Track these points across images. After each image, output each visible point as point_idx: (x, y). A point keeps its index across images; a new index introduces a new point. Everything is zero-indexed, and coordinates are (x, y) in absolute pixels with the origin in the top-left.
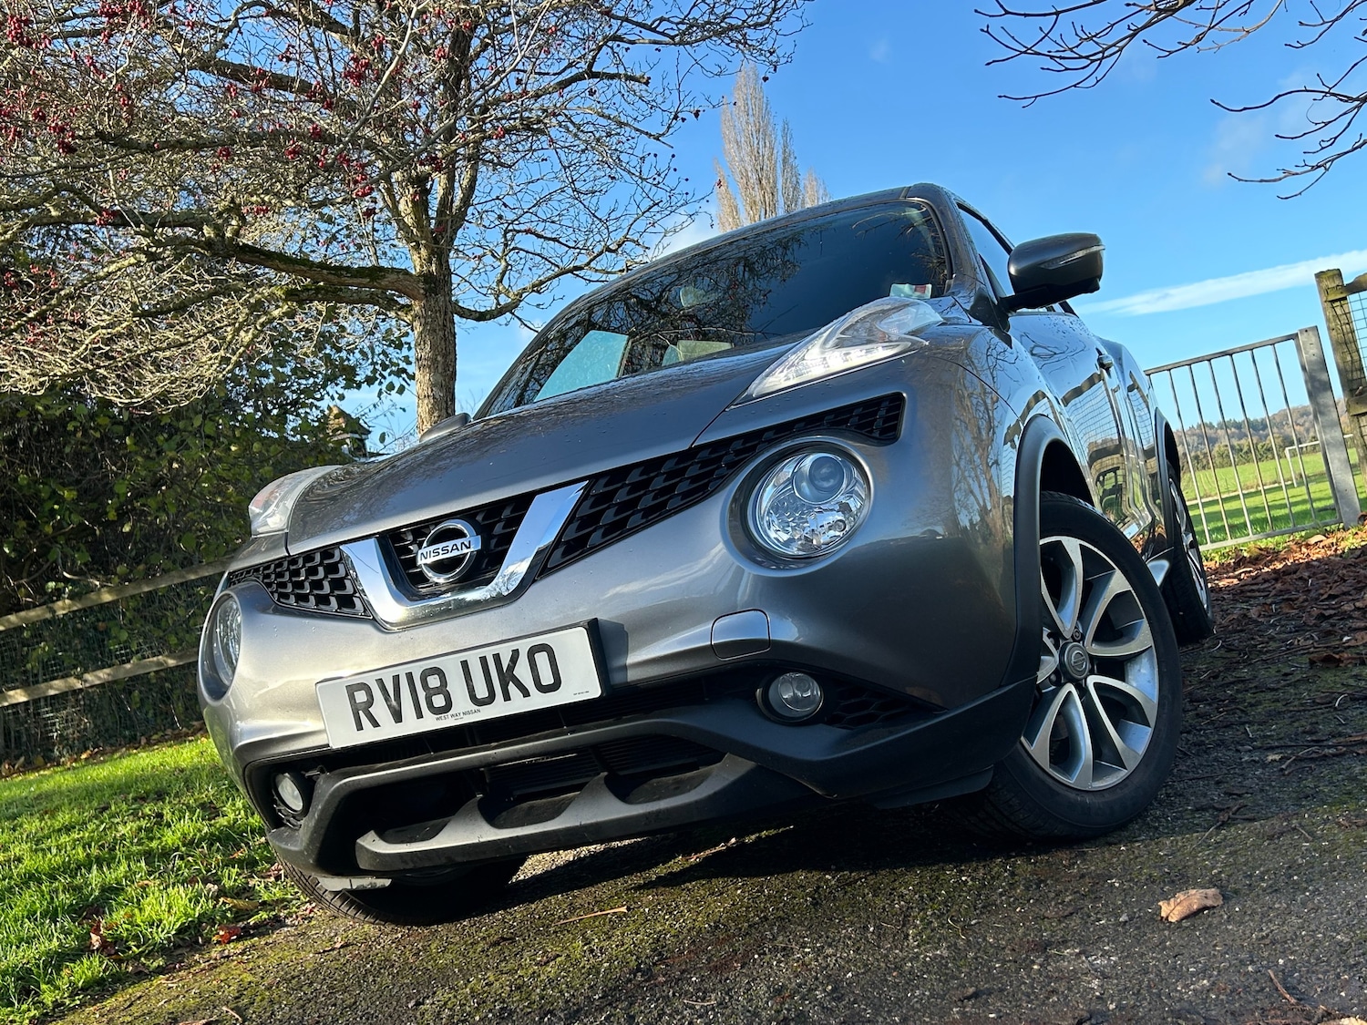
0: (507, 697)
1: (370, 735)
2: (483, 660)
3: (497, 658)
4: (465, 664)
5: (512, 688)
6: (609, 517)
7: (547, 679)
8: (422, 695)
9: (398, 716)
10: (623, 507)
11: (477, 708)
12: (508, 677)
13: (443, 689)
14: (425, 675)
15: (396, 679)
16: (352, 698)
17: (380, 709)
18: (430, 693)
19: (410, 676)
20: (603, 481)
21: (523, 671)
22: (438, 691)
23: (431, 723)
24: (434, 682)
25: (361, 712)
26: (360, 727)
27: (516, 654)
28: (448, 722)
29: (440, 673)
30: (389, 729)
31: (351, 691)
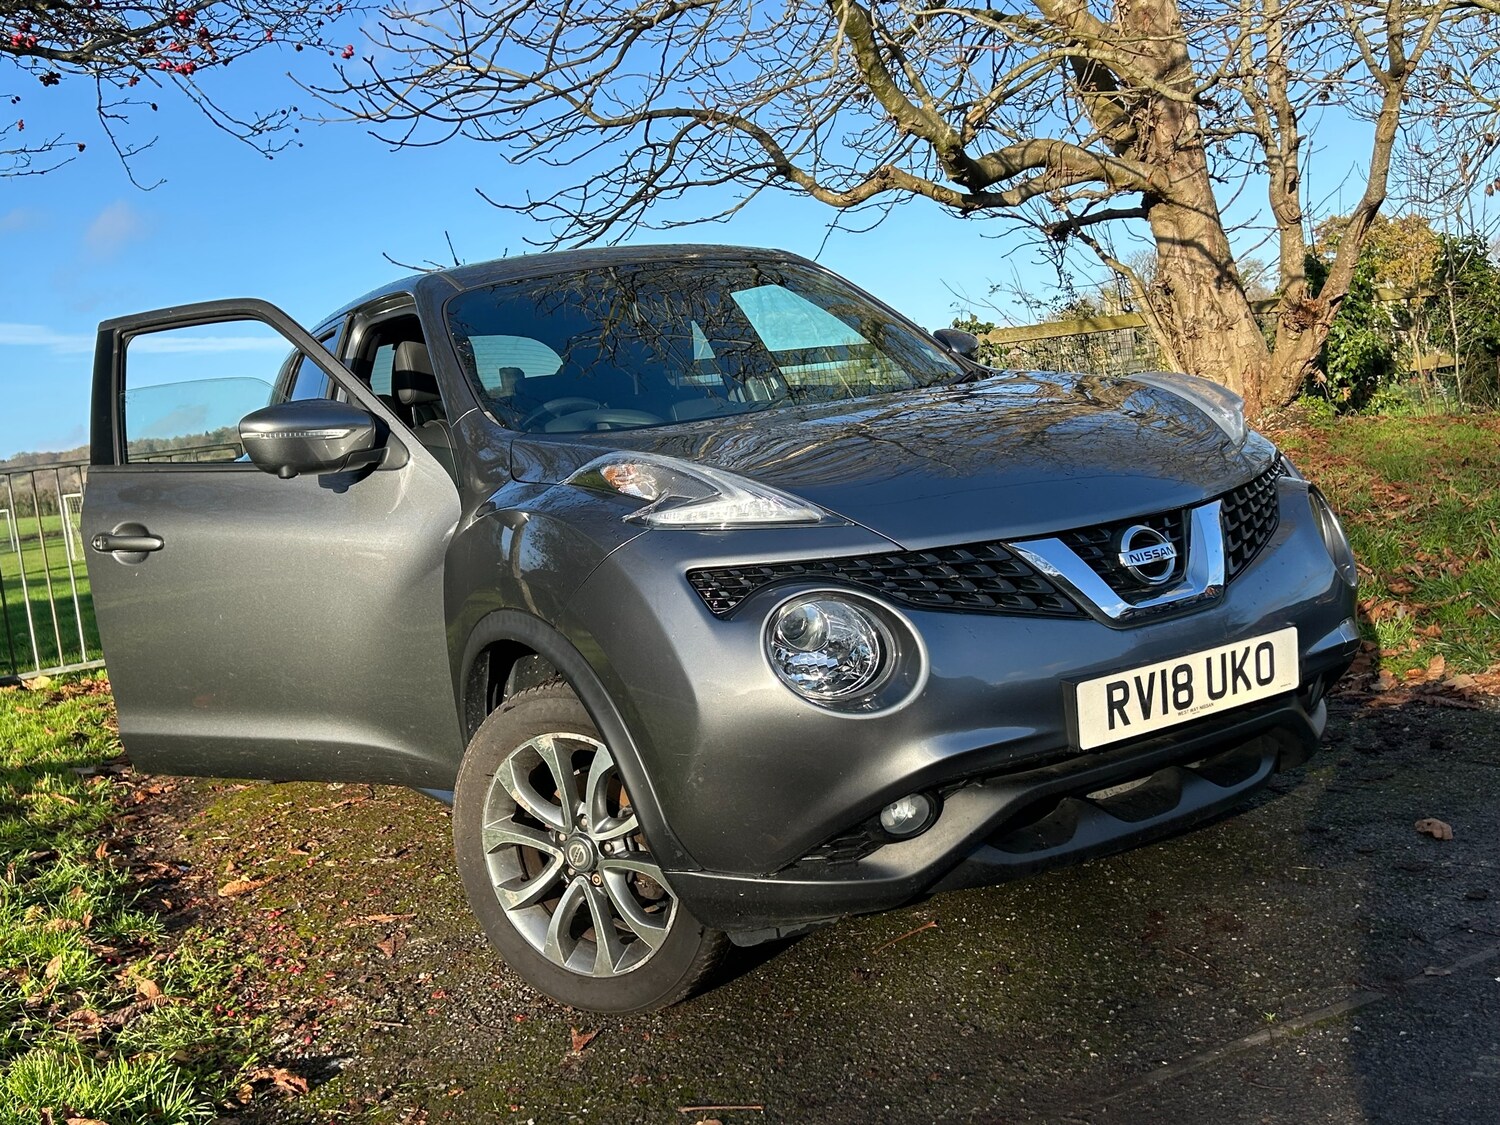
0: (1235, 690)
1: (1122, 732)
2: (1223, 658)
3: (1233, 655)
4: (1209, 662)
5: (1240, 682)
7: (1265, 674)
8: (1170, 689)
11: (1212, 701)
12: (1238, 672)
13: (1187, 686)
14: (1175, 672)
15: (1152, 676)
16: (1110, 696)
17: (1133, 708)
18: (1178, 688)
19: (1164, 673)
21: (1249, 669)
22: (1183, 687)
23: (1175, 717)
24: (1182, 678)
25: (1116, 711)
26: (1112, 726)
27: (1246, 652)
28: (1187, 716)
29: (1186, 668)
30: (1139, 726)
31: (1111, 688)
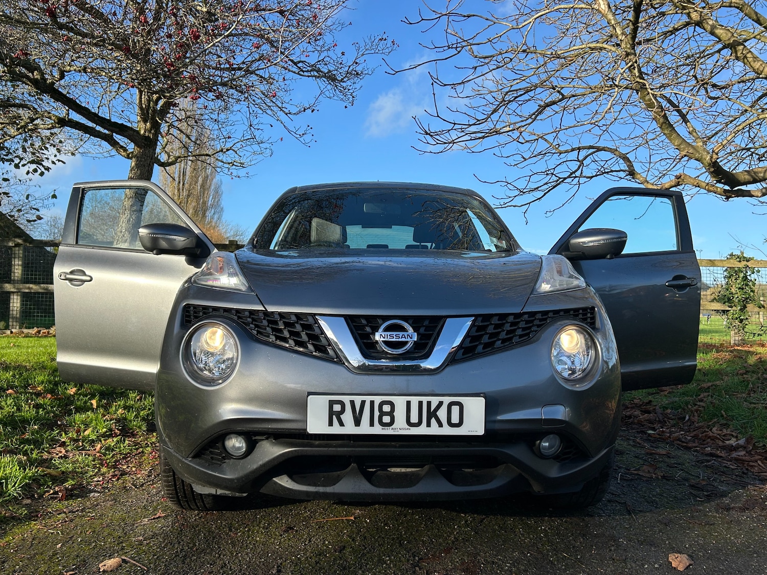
0: (429, 425)
1: (336, 430)
2: (421, 403)
3: (429, 403)
4: (409, 403)
5: (433, 421)
6: (485, 339)
7: (455, 419)
8: (377, 414)
9: (357, 422)
10: (492, 335)
11: (409, 427)
12: (432, 414)
13: (391, 414)
14: (382, 404)
15: (363, 403)
16: (331, 407)
17: (348, 417)
18: (382, 414)
19: (372, 403)
20: (480, 319)
21: (442, 414)
22: (387, 414)
23: (378, 430)
24: (386, 408)
25: (334, 416)
26: (331, 424)
27: (441, 404)
28: (389, 431)
29: (392, 404)
30: (350, 429)
31: (332, 403)
